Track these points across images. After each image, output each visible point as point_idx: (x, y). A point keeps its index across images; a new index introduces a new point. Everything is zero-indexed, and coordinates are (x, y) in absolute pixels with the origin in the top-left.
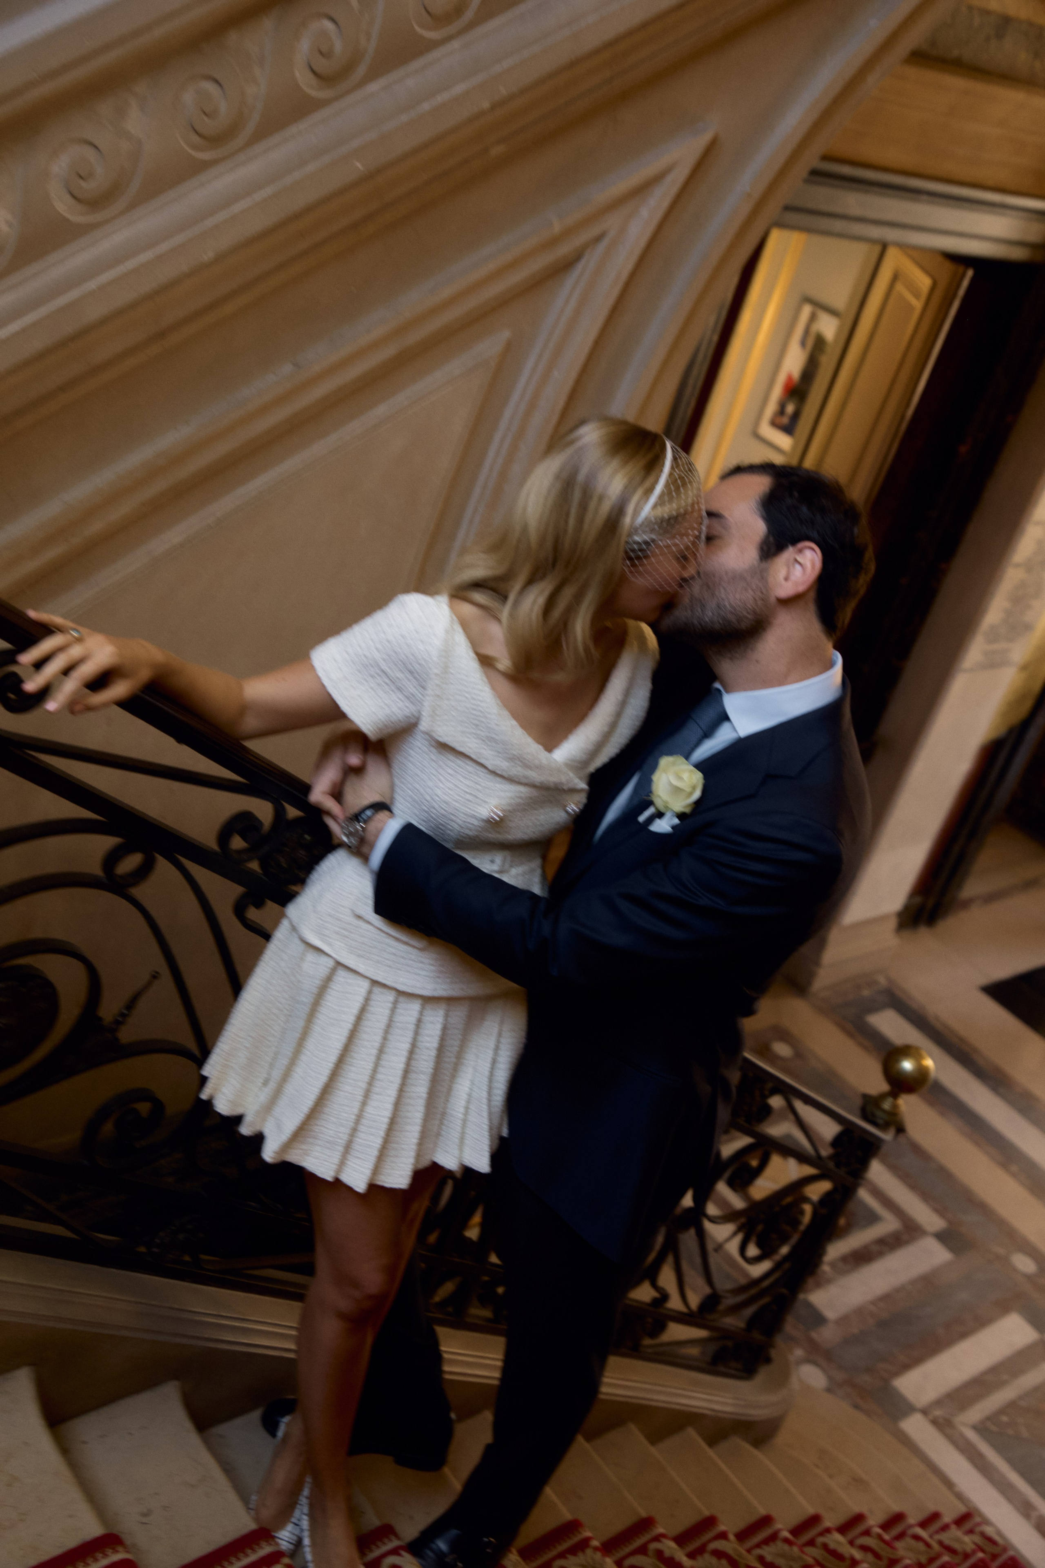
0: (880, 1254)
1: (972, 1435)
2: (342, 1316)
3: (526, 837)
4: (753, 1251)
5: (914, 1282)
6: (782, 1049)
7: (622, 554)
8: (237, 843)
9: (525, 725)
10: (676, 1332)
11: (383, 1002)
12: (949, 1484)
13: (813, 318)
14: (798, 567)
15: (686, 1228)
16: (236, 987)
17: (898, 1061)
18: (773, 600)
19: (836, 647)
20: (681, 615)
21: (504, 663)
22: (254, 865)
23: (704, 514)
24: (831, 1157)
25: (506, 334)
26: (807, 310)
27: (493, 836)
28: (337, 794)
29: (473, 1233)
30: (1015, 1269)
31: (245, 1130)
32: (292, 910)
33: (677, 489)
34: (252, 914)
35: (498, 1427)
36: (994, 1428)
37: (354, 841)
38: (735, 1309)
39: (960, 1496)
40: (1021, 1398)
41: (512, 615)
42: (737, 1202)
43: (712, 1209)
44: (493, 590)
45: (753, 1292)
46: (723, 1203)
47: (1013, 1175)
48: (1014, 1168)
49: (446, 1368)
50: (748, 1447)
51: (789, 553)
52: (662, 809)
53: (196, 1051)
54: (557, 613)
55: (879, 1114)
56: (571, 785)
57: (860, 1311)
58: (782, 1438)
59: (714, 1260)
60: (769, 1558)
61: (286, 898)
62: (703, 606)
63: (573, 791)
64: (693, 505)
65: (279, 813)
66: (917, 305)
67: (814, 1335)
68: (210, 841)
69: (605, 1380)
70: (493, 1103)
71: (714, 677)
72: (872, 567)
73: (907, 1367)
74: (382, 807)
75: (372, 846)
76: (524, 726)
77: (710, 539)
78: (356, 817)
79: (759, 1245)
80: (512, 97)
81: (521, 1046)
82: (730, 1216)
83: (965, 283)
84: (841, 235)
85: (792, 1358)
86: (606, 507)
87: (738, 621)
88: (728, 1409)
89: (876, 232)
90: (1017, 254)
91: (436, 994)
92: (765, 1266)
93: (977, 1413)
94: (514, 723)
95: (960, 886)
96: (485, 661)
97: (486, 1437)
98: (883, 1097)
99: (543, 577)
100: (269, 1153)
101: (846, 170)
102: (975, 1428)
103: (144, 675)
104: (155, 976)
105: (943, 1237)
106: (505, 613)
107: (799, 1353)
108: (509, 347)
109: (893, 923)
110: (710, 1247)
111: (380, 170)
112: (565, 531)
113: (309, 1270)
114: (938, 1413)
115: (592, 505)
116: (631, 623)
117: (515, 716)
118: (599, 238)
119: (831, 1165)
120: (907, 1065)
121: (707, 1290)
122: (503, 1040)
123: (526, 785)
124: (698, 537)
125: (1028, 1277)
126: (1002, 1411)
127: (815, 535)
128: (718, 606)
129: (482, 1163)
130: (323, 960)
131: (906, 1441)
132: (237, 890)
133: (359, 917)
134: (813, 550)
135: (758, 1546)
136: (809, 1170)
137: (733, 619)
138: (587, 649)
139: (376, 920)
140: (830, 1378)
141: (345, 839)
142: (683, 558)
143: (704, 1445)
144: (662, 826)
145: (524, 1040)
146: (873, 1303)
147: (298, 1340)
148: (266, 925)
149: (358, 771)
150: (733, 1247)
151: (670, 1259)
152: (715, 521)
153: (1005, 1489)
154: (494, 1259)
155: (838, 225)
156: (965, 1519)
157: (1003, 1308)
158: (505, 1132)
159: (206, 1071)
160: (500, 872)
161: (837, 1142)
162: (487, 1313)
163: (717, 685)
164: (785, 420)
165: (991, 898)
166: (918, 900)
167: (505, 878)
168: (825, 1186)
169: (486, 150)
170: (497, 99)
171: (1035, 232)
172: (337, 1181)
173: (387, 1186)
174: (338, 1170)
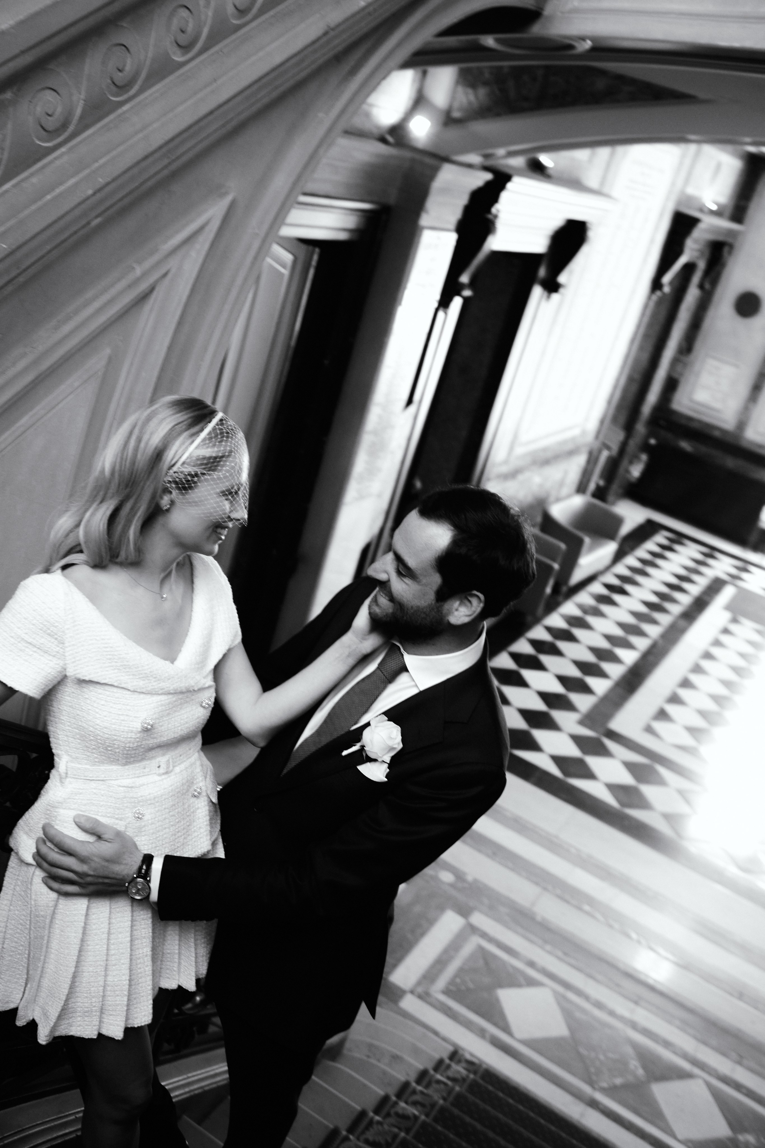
1: (443, 998)
3: (177, 736)
25: (108, 351)
27: (151, 742)
30: (443, 883)
31: (21, 1022)
36: (454, 989)
39: (444, 1039)
50: (331, 1063)
56: (200, 686)
60: (371, 1139)
63: (202, 689)
66: (287, 273)
73: (395, 966)
76: (148, 649)
80: (108, 184)
83: (315, 259)
90: (342, 236)
93: (441, 983)
94: (139, 649)
100: (43, 1037)
102: (443, 993)
108: (110, 360)
111: (19, 247)
114: (420, 990)
117: (138, 643)
118: (165, 275)
123: (163, 694)
125: (451, 885)
126: (456, 976)
131: (406, 1015)
135: (363, 1132)
153: (468, 1025)
156: (455, 1055)
157: (442, 909)
169: (88, 223)
170: (98, 186)
171: (351, 222)
172: (100, 1035)
173: (136, 1026)
174: (100, 1027)
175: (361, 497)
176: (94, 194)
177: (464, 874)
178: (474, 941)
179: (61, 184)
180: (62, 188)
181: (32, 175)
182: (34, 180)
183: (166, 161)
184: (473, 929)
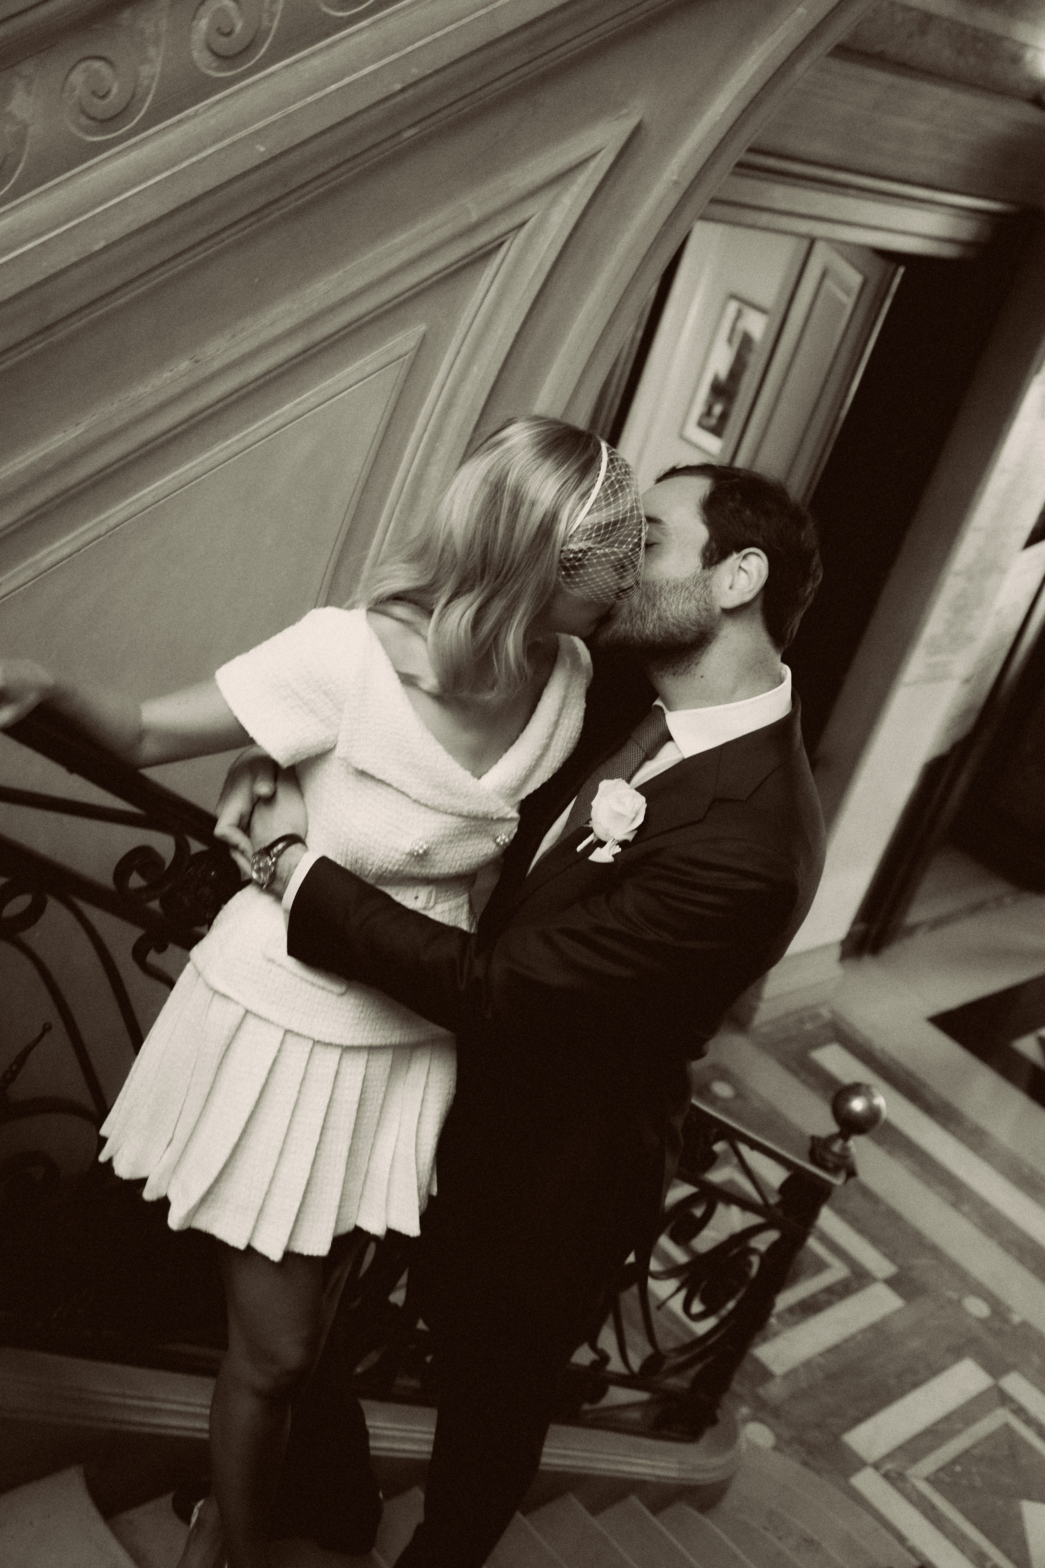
0: (829, 1304)
1: (924, 1487)
2: (259, 1394)
3: (452, 871)
4: (697, 1307)
5: (864, 1331)
6: (722, 1090)
7: (556, 564)
8: (136, 881)
9: (452, 750)
10: (618, 1395)
11: (297, 1051)
12: (901, 1539)
13: (739, 315)
14: (742, 574)
15: (627, 1285)
16: (137, 1039)
17: (848, 1100)
18: (718, 610)
19: (783, 660)
20: (620, 627)
21: (430, 681)
22: (155, 905)
23: (644, 519)
24: (779, 1205)
25: (422, 328)
26: (733, 306)
27: (416, 870)
28: (245, 825)
29: (398, 1297)
30: (968, 1314)
31: (149, 1194)
32: (197, 953)
33: (615, 493)
34: (153, 958)
35: (429, 1506)
36: (948, 1479)
37: (265, 878)
38: (679, 1370)
39: (912, 1551)
40: (974, 1447)
41: (437, 630)
42: (680, 1257)
43: (654, 1265)
44: (416, 603)
45: (698, 1350)
46: (666, 1257)
47: (964, 1214)
48: (966, 1208)
49: (372, 1444)
50: (695, 1513)
51: (734, 560)
52: (603, 838)
53: (92, 1107)
54: (487, 627)
55: (829, 1157)
56: (501, 815)
57: (808, 1364)
58: (730, 1502)
59: (656, 1315)
61: (190, 940)
62: (643, 618)
63: (502, 820)
64: (632, 510)
65: (181, 848)
66: (849, 302)
67: (761, 1391)
68: (107, 880)
69: (545, 1450)
70: (421, 1161)
71: (655, 694)
72: (820, 574)
73: (858, 1421)
74: (293, 839)
75: (285, 884)
76: (450, 752)
77: (648, 546)
78: (267, 851)
79: (703, 1301)
80: (426, 78)
81: (451, 1097)
82: (673, 1271)
83: (897, 280)
84: (766, 229)
85: (738, 1417)
86: (539, 513)
87: (682, 633)
88: (673, 1474)
89: (805, 227)
90: (947, 251)
91: (356, 1043)
92: (710, 1323)
93: (930, 1464)
94: (440, 747)
95: (905, 912)
96: (408, 680)
97: (417, 1516)
98: (832, 1139)
99: (471, 589)
100: (175, 1220)
101: (771, 162)
102: (927, 1479)
103: (31, 699)
104: (47, 1028)
105: (893, 1283)
106: (430, 628)
107: (745, 1410)
108: (424, 341)
109: (836, 952)
110: (653, 1305)
111: (286, 153)
112: (495, 539)
113: (223, 1344)
114: (889, 1466)
115: (524, 511)
116: (563, 637)
117: (440, 740)
118: (521, 225)
119: (780, 1213)
120: (858, 1105)
121: (649, 1350)
122: (429, 1091)
123: (452, 814)
124: (638, 545)
125: (982, 1321)
126: (955, 1461)
127: (760, 540)
128: (660, 618)
129: (411, 1227)
130: (232, 1007)
131: (857, 1498)
132: (135, 933)
133: (271, 961)
134: (758, 555)
136: (754, 1219)
137: (676, 631)
138: (519, 666)
139: (291, 963)
140: (778, 1437)
141: (255, 876)
142: (621, 567)
143: (647, 1513)
144: (603, 856)
145: (453, 1091)
146: (821, 1355)
147: (211, 1419)
148: (168, 969)
149: (269, 800)
150: (676, 1304)
151: (610, 1319)
152: (654, 526)
153: (958, 1540)
154: (421, 1325)
155: (764, 219)
157: (957, 1354)
158: (435, 1191)
159: (103, 1131)
160: (425, 908)
161: (785, 1188)
162: (414, 1383)
163: (658, 703)
164: (713, 421)
165: (937, 923)
166: (861, 927)
167: (431, 915)
168: (772, 1236)
169: (399, 133)
170: (410, 80)
171: (965, 230)
172: (250, 1249)
173: (305, 1253)
174: (252, 1237)
175: (936, 676)
176: (403, 90)
177: (1009, 1309)
178: (1001, 1416)
179: (355, 71)
180: (355, 76)
181: (313, 54)
182: (316, 62)
183: (526, 57)
184: (1005, 1399)
